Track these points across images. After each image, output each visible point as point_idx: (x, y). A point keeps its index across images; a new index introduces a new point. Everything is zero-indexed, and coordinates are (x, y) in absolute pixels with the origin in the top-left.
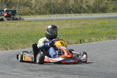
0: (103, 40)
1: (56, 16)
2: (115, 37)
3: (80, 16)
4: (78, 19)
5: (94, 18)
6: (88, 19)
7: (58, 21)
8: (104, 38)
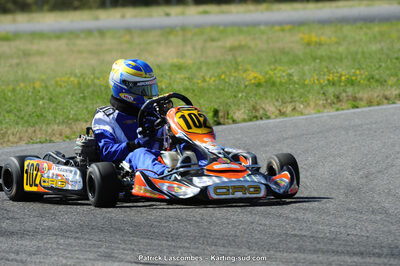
0: (306, 111)
1: (123, 17)
2: (355, 99)
3: (223, 12)
4: (214, 26)
5: (281, 24)
6: (255, 25)
7: (127, 37)
8: (312, 104)
